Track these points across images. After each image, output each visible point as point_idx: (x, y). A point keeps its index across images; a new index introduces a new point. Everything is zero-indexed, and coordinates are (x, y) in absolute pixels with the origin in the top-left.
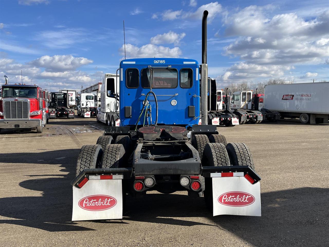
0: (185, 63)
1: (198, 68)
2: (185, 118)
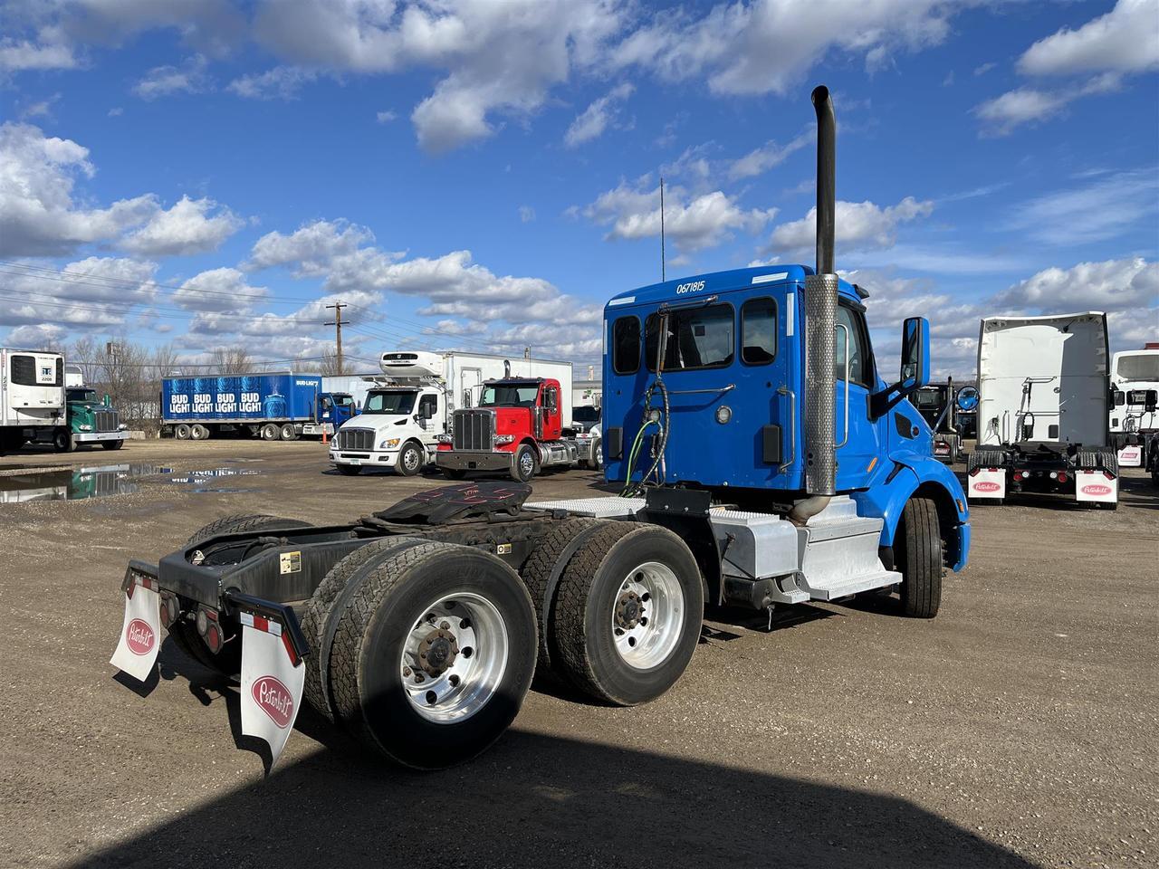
0: (756, 280)
1: (793, 294)
2: (755, 468)
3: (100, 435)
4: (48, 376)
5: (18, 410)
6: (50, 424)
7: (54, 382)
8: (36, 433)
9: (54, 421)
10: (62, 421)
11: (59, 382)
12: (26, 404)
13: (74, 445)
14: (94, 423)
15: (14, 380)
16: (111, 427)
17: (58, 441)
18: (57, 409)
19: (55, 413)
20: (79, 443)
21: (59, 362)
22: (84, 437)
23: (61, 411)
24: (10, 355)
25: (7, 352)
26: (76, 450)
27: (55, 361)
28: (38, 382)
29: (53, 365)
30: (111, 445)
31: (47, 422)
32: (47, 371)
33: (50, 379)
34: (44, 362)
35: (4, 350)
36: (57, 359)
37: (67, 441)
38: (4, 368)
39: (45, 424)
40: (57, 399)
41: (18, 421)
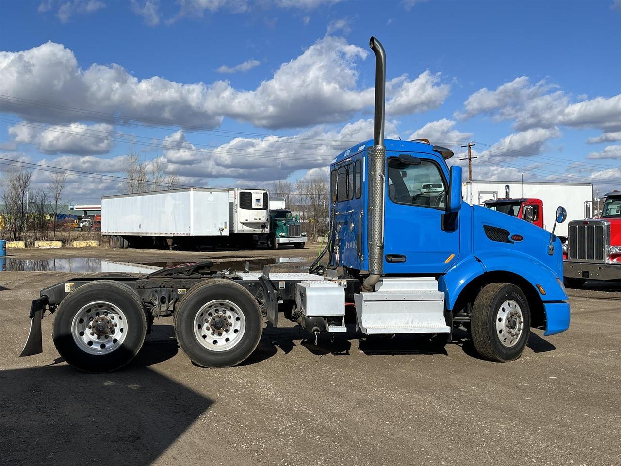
0: (359, 149)
1: (365, 157)
3: (290, 239)
4: (259, 204)
5: (243, 224)
6: (261, 232)
7: (262, 207)
8: (259, 238)
9: (263, 231)
10: (267, 230)
11: (266, 206)
12: (247, 220)
13: (277, 245)
14: (287, 233)
15: (241, 207)
16: (297, 234)
17: (269, 243)
18: (264, 223)
19: (263, 226)
20: (280, 244)
21: (265, 195)
22: (282, 241)
23: (266, 225)
24: (239, 192)
25: (238, 190)
26: (278, 249)
27: (263, 194)
28: (253, 207)
29: (261, 197)
30: (299, 245)
31: (259, 231)
32: (258, 200)
33: (260, 206)
34: (257, 195)
35: (236, 189)
36: (264, 193)
37: (273, 243)
38: (236, 200)
39: (258, 232)
40: (264, 217)
41: (243, 230)
